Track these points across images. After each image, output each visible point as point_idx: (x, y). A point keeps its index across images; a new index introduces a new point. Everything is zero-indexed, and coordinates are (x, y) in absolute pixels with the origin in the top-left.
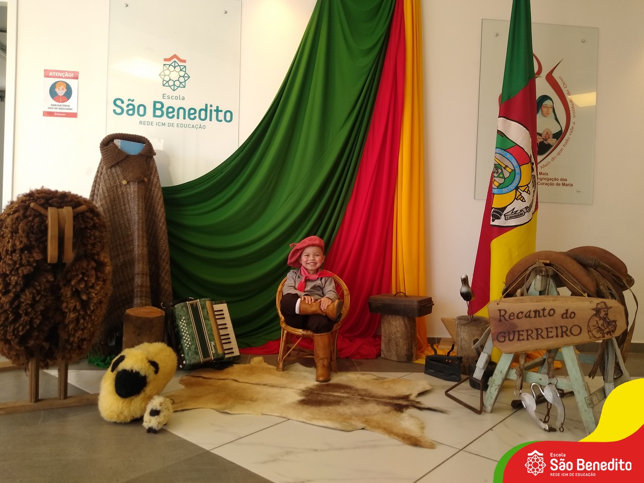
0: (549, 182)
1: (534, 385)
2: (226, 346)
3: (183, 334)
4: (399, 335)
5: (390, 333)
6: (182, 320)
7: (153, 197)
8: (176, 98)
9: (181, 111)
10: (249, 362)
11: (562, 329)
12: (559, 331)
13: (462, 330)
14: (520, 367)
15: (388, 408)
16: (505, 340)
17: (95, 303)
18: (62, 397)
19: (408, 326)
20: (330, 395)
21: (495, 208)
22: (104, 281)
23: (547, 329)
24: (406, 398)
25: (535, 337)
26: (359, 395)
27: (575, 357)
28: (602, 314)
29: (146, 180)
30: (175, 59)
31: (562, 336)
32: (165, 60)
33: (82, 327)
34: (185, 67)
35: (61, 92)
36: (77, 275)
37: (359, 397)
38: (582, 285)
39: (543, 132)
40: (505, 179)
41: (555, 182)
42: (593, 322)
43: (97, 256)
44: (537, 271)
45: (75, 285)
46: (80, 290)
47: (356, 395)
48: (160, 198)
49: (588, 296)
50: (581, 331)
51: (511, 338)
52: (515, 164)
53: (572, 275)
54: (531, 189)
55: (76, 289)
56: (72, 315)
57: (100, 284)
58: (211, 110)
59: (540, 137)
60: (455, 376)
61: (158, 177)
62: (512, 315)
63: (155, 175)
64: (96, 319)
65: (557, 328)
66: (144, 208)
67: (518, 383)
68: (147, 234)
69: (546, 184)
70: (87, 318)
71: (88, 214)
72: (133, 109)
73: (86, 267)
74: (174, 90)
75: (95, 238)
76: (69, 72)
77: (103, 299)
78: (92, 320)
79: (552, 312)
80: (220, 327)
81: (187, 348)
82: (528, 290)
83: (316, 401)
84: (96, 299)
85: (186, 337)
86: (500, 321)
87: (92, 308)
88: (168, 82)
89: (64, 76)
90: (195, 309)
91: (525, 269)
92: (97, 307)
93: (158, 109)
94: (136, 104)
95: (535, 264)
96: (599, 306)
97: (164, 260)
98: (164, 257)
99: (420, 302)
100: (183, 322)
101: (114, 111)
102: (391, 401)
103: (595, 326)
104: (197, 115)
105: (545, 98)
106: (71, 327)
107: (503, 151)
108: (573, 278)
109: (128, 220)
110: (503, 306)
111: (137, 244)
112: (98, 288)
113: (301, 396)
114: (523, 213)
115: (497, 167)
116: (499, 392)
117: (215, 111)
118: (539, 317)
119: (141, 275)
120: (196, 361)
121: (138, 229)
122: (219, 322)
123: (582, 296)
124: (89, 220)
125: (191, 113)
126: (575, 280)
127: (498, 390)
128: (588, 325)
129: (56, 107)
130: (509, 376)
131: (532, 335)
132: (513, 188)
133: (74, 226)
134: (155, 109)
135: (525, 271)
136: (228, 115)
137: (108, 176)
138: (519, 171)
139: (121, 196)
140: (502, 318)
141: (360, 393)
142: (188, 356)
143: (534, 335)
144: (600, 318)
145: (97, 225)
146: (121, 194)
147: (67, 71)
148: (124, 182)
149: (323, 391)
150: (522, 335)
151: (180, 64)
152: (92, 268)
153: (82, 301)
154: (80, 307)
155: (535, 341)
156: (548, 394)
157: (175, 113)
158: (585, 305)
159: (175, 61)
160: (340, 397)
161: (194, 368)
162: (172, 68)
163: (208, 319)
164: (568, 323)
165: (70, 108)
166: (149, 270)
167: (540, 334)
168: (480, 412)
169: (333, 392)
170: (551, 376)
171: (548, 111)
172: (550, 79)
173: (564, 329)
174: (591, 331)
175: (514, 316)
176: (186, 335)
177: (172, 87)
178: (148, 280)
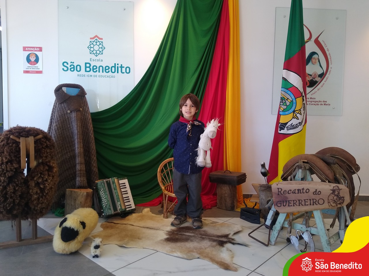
0: (316, 103)
1: (298, 231)
2: (126, 204)
3: (102, 198)
4: (226, 195)
5: (221, 194)
6: (102, 191)
7: (86, 119)
8: (98, 60)
9: (101, 68)
10: (142, 212)
11: (313, 200)
12: (312, 201)
13: (262, 193)
14: (290, 221)
15: (214, 243)
16: (281, 205)
17: (48, 189)
18: (34, 238)
19: (231, 190)
20: (184, 234)
21: (281, 123)
22: (53, 176)
23: (305, 200)
24: (226, 236)
25: (298, 204)
26: (201, 234)
27: (321, 217)
28: (336, 193)
29: (81, 109)
30: (96, 38)
31: (313, 205)
32: (91, 38)
33: (41, 202)
34: (102, 42)
35: (33, 59)
36: (38, 174)
37: (200, 236)
38: (326, 175)
39: (313, 74)
40: (287, 106)
41: (320, 103)
42: (331, 197)
43: (48, 163)
44: (300, 167)
45: (37, 180)
46: (39, 182)
47: (198, 234)
48: (90, 119)
49: (328, 182)
50: (324, 202)
51: (285, 204)
52: (293, 97)
53: (320, 169)
54: (302, 112)
55: (37, 182)
56: (35, 196)
57: (51, 179)
58: (118, 67)
59: (311, 77)
60: (257, 221)
61: (88, 107)
62: (285, 191)
63: (86, 106)
64: (49, 198)
65: (310, 200)
66: (80, 126)
67: (289, 229)
68: (83, 140)
69: (314, 104)
70: (44, 197)
71: (43, 139)
72: (74, 68)
73: (43, 170)
74: (96, 56)
75: (47, 153)
76: (37, 48)
77: (53, 186)
78: (47, 198)
79: (308, 191)
80: (123, 193)
81: (104, 206)
82: (294, 177)
83: (175, 239)
84: (48, 187)
85: (104, 200)
86: (278, 194)
87: (46, 192)
88: (93, 51)
89: (34, 50)
90: (109, 184)
91: (293, 165)
92: (49, 191)
93: (88, 67)
94: (75, 65)
95: (299, 163)
96: (335, 188)
97: (93, 154)
98: (93, 152)
99: (238, 177)
100: (102, 192)
101: (63, 69)
102: (218, 239)
103: (332, 200)
104: (110, 70)
105: (314, 53)
106: (35, 202)
107: (286, 90)
108: (320, 171)
109: (72, 133)
110: (280, 186)
111: (77, 146)
112: (49, 181)
113: (167, 235)
114: (298, 126)
115: (282, 99)
116: (279, 234)
117: (120, 67)
118: (301, 193)
119: (80, 164)
120: (110, 214)
121: (77, 138)
122: (123, 190)
123: (326, 182)
124: (43, 143)
125: (106, 69)
126: (321, 173)
127: (278, 233)
128: (328, 199)
129: (30, 68)
130: (285, 225)
131: (296, 203)
132: (291, 112)
133: (35, 147)
134: (86, 67)
135: (294, 165)
136: (128, 69)
137: (60, 109)
138: (295, 102)
139: (67, 120)
140: (279, 193)
141: (201, 233)
142: (105, 211)
143: (297, 203)
144: (335, 195)
145: (49, 145)
146: (68, 118)
147: (35, 47)
148: (69, 112)
149: (180, 232)
150: (291, 203)
151: (99, 40)
152: (46, 170)
153: (41, 188)
154: (39, 192)
155: (298, 206)
156: (306, 237)
157: (98, 69)
158: (327, 187)
159: (96, 39)
160: (189, 236)
161: (109, 217)
162: (95, 43)
163: (116, 189)
164: (317, 197)
165: (38, 68)
166: (85, 161)
167: (301, 203)
168: (267, 245)
169: (185, 232)
170: (307, 226)
171: (315, 61)
172: (317, 42)
173: (315, 201)
174: (329, 203)
175: (286, 192)
176: (104, 199)
177: (95, 54)
178: (84, 166)
